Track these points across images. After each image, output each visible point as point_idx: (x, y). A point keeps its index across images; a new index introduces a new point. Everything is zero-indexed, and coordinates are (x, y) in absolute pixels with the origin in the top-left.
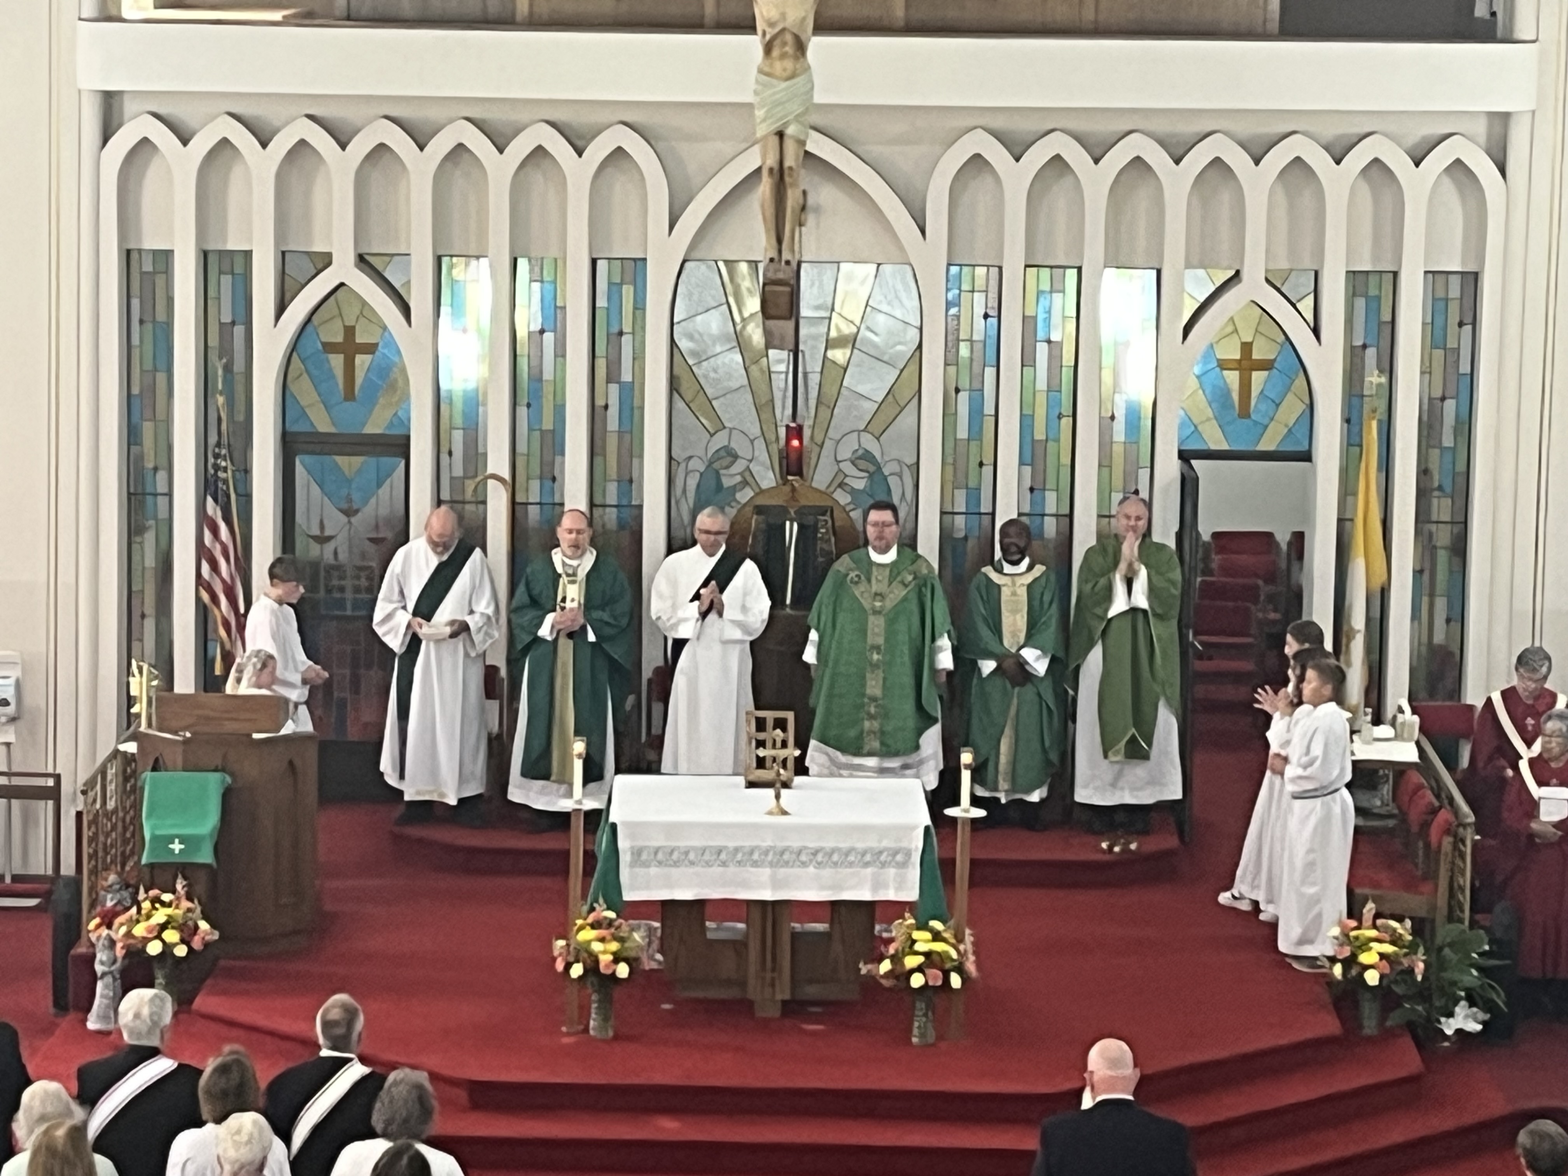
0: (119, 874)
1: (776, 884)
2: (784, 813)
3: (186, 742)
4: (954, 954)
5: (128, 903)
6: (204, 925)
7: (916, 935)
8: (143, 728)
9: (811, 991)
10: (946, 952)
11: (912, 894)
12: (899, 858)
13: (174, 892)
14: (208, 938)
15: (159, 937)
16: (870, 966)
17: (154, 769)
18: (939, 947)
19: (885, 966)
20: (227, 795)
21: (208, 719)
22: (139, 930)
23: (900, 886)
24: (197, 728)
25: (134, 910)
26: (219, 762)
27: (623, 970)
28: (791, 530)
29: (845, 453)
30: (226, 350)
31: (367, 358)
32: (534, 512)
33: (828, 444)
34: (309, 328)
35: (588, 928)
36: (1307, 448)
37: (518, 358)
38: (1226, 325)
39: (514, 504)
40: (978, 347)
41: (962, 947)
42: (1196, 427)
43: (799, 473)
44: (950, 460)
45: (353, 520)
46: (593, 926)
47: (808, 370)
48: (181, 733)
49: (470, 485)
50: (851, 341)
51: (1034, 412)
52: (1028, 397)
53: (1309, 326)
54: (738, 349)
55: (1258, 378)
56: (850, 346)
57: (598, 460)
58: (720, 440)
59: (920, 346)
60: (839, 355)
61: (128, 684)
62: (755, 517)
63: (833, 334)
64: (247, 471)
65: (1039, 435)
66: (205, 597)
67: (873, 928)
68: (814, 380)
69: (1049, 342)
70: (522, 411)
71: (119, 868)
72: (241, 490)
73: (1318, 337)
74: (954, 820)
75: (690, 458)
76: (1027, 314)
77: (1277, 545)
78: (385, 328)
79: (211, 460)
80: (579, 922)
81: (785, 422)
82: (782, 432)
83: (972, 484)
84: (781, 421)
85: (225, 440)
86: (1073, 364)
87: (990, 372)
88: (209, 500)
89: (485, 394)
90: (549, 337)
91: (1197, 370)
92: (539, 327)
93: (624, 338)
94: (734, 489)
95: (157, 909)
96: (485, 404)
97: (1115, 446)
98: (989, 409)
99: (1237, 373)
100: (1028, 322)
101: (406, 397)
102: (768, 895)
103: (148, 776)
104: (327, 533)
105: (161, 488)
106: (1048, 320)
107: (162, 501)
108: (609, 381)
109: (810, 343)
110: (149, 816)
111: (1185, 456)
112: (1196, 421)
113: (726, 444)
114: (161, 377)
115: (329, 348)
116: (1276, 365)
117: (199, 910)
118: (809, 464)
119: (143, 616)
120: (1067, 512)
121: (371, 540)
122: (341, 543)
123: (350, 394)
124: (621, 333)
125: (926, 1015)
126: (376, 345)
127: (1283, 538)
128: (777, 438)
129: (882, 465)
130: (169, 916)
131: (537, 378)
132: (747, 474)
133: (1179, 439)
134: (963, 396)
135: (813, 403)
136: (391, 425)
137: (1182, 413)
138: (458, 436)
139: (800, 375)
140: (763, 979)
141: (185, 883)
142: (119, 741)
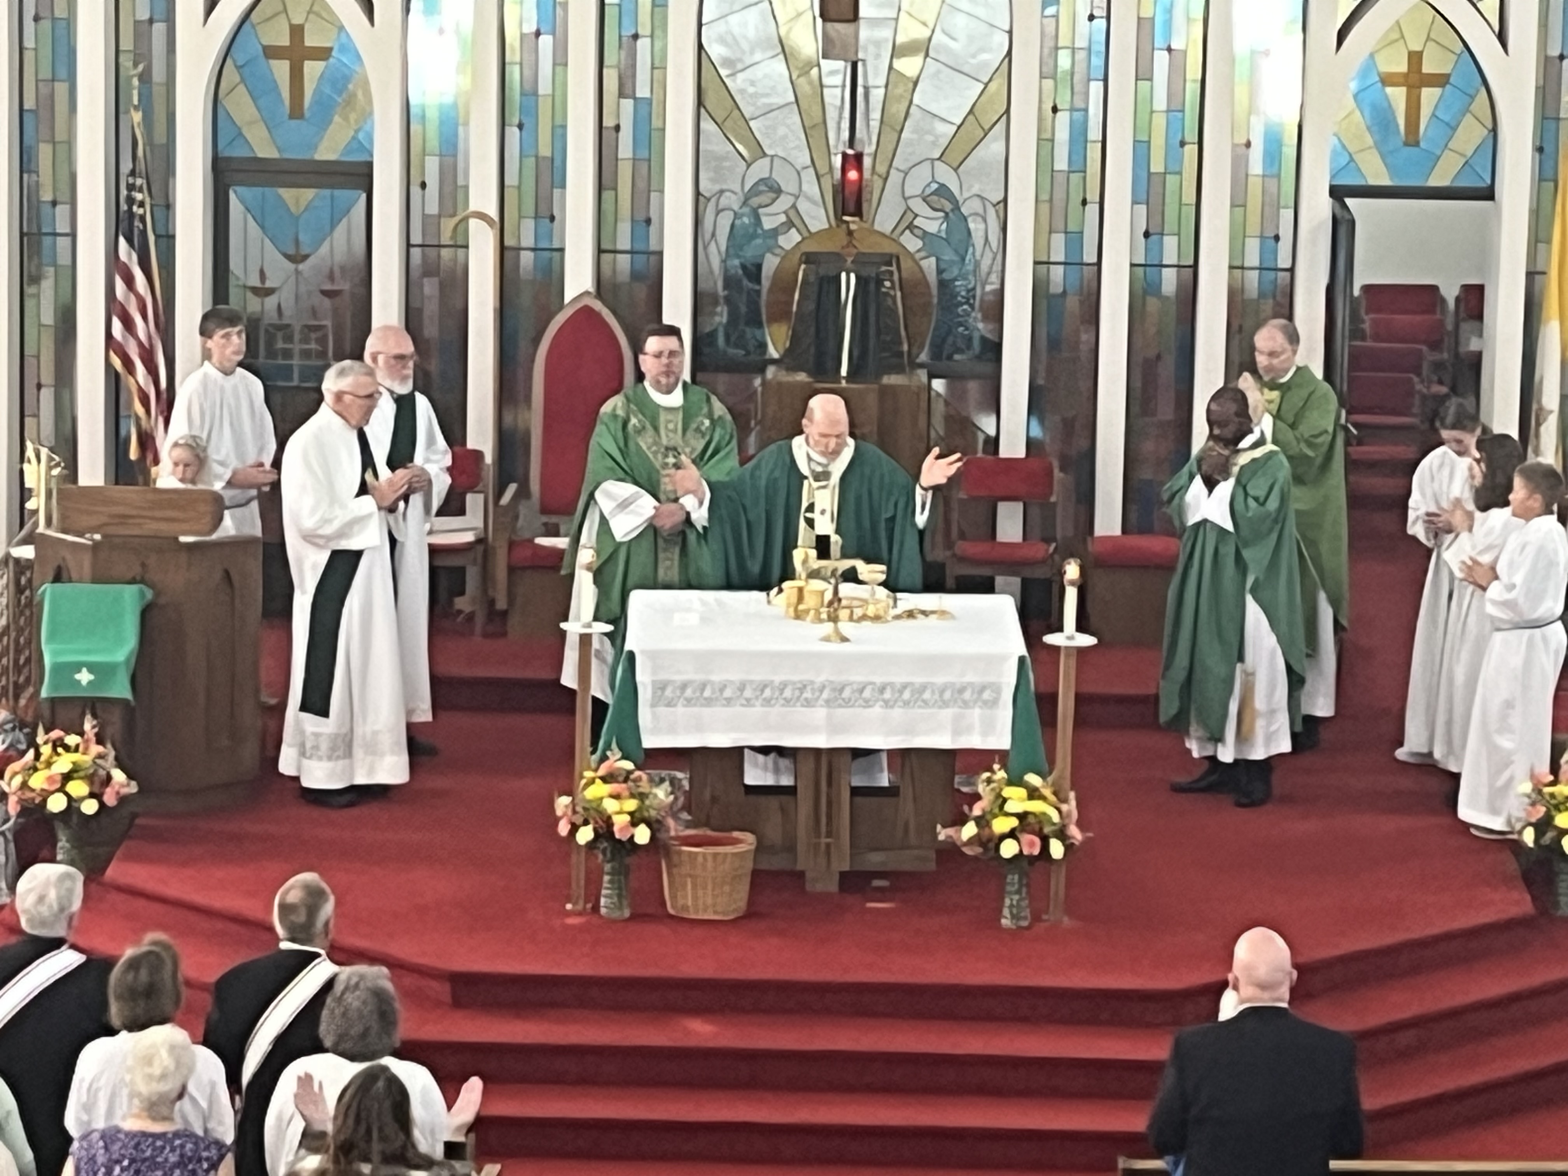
0: (14, 710)
1: (834, 729)
2: (844, 639)
3: (96, 545)
4: (1055, 817)
5: (23, 747)
6: (119, 776)
7: (1008, 792)
8: (41, 529)
9: (875, 860)
10: (1044, 814)
11: (1002, 741)
12: (986, 695)
13: (81, 734)
14: (125, 791)
15: (62, 790)
16: (950, 831)
17: (57, 578)
18: (1036, 806)
19: (969, 830)
20: (146, 614)
21: (124, 518)
22: (38, 781)
23: (988, 728)
24: (111, 530)
25: (31, 754)
26: (137, 570)
27: (642, 835)
28: (848, 284)
29: (914, 187)
30: (142, 55)
31: (320, 65)
32: (527, 259)
33: (895, 177)
34: (247, 26)
35: (598, 781)
36: (1489, 182)
37: (507, 67)
38: (1391, 29)
39: (502, 249)
40: (1081, 56)
41: (1064, 807)
42: (1350, 155)
43: (858, 212)
44: (1045, 196)
45: (301, 267)
46: (605, 780)
47: (871, 83)
48: (88, 535)
49: (448, 225)
50: (923, 48)
51: (1150, 137)
52: (1144, 116)
53: (1494, 32)
54: (781, 57)
55: (1429, 96)
56: (922, 55)
57: (608, 195)
58: (760, 170)
59: (1009, 53)
60: (909, 66)
61: (22, 472)
62: (803, 266)
63: (900, 40)
64: (168, 207)
65: (1157, 166)
66: (117, 363)
67: (953, 779)
68: (877, 95)
69: (1169, 50)
70: (513, 133)
71: (11, 702)
72: (161, 231)
73: (1504, 45)
74: (1056, 649)
75: (722, 192)
76: (1142, 15)
77: (1443, 301)
78: (341, 28)
79: (124, 192)
80: (589, 774)
81: (841, 148)
82: (837, 161)
83: (1072, 227)
84: (836, 147)
85: (141, 166)
86: (1199, 77)
87: (1096, 88)
88: (122, 241)
89: (467, 113)
90: (546, 40)
91: (1353, 86)
92: (534, 29)
93: (639, 42)
94: (775, 233)
95: (58, 755)
96: (466, 124)
97: (1251, 180)
98: (1095, 133)
99: (1403, 90)
100: (1144, 25)
101: (367, 114)
102: (821, 741)
103: (48, 591)
104: (268, 284)
105: (62, 227)
106: (1168, 24)
107: (63, 243)
108: (621, 95)
109: (871, 49)
110: (52, 637)
111: (1338, 193)
112: (1351, 150)
113: (767, 175)
114: (61, 89)
115: (271, 52)
116: (1452, 80)
117: (112, 754)
118: (870, 201)
119: (39, 386)
120: (1191, 262)
121: (325, 293)
122: (286, 297)
123: (297, 111)
124: (636, 37)
125: (1018, 892)
126: (330, 49)
127: (1450, 293)
128: (831, 168)
129: (960, 203)
130: (74, 763)
131: (531, 93)
132: (792, 214)
133: (1331, 170)
134: (1063, 118)
135: (875, 124)
136: (348, 150)
137: (1336, 141)
138: (432, 166)
139: (860, 90)
140: (817, 846)
141: (95, 722)
142: (9, 544)
